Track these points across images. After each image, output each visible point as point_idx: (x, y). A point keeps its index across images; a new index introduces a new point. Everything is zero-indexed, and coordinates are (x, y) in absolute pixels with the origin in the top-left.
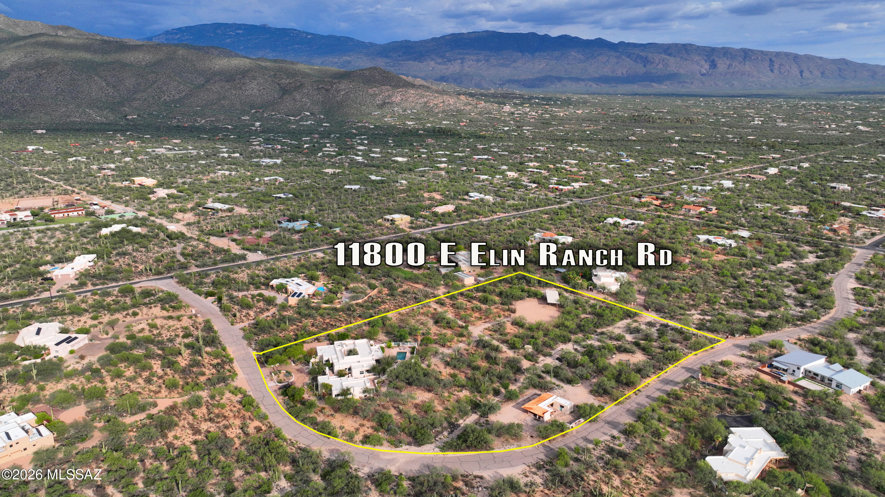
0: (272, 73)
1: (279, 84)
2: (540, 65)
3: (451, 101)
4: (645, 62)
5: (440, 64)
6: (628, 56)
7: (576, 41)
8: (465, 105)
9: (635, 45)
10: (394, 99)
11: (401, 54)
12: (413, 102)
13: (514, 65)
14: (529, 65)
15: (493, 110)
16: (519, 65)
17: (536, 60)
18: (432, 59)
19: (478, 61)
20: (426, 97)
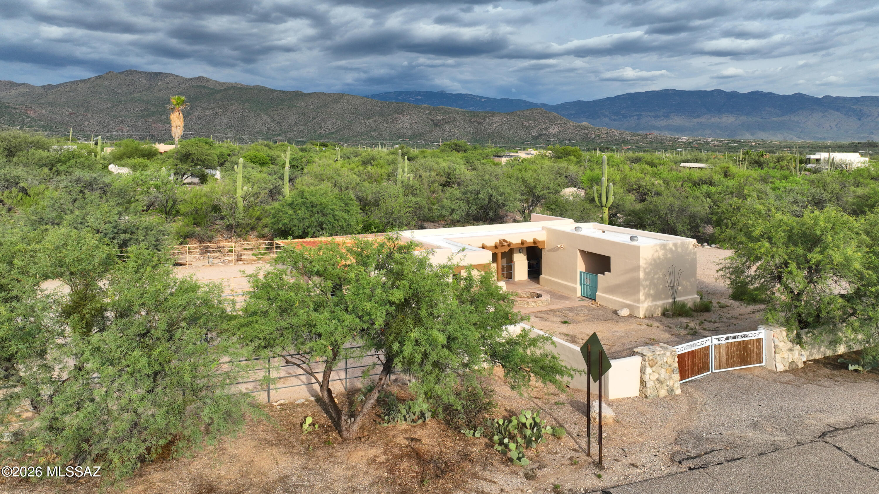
0: (428, 112)
1: (432, 120)
2: (728, 119)
3: (617, 132)
4: (860, 116)
5: (614, 120)
6: (837, 110)
7: (770, 96)
8: (632, 136)
9: (845, 99)
10: (550, 130)
11: (573, 112)
12: (572, 134)
13: (697, 120)
14: (715, 120)
15: (667, 140)
16: (703, 120)
17: (723, 115)
18: (606, 116)
19: (656, 117)
20: (588, 128)
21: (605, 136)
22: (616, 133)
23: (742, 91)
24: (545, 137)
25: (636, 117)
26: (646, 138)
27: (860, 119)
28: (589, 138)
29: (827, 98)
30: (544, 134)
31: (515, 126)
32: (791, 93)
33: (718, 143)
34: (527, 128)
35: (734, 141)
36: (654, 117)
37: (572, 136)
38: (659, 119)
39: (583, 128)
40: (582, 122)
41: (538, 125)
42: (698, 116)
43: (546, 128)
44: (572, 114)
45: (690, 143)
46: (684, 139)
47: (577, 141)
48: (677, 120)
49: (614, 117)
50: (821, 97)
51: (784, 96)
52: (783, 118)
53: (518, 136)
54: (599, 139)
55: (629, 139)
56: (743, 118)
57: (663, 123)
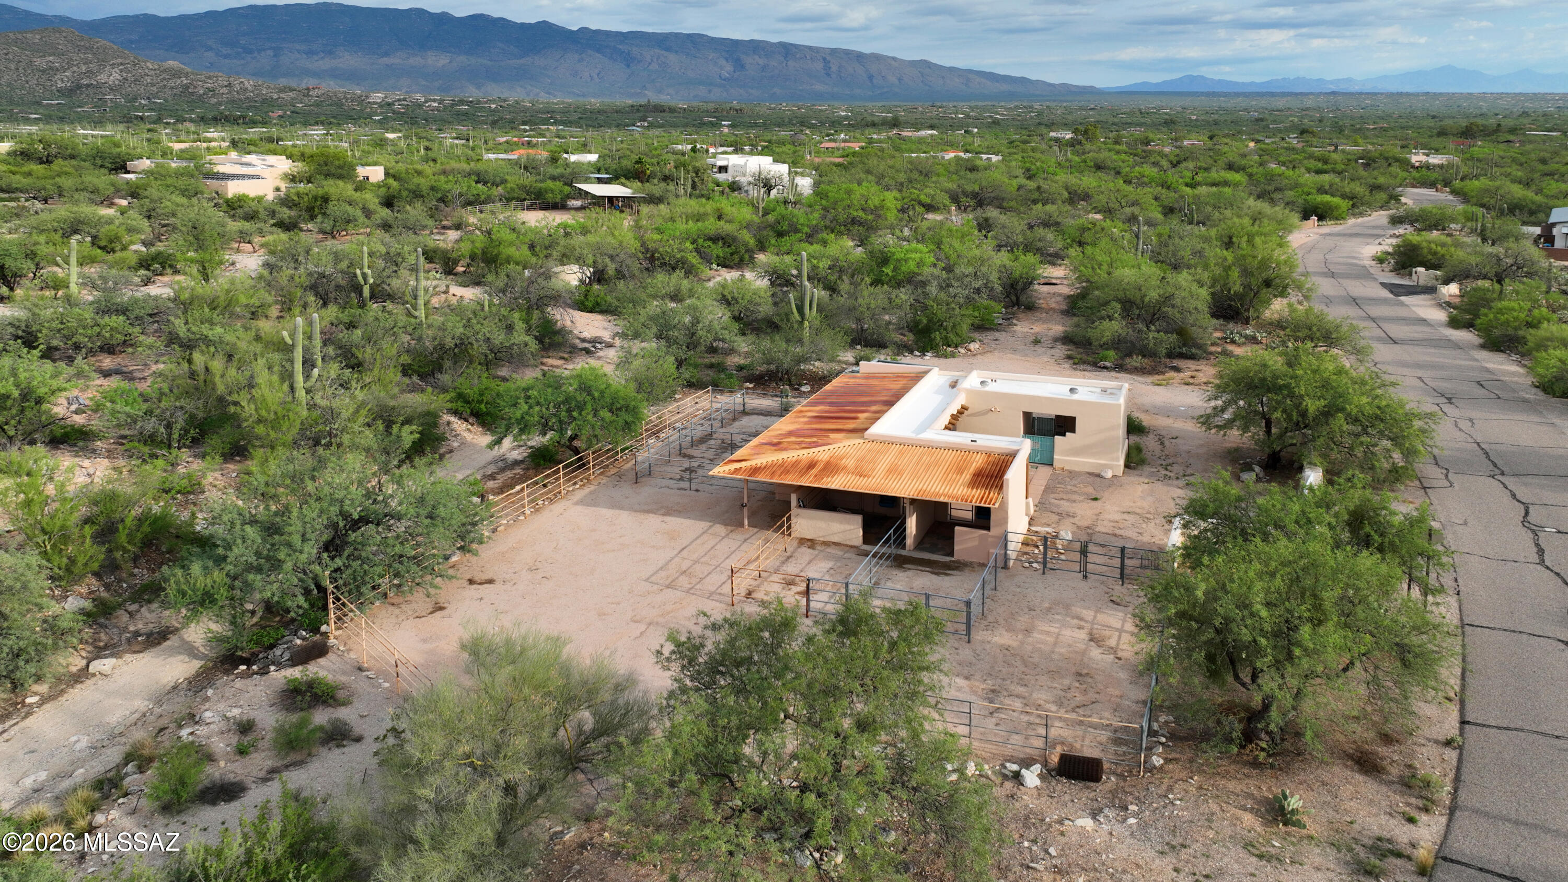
2: (438, 60)
3: (249, 84)
4: (629, 60)
5: (226, 57)
6: (598, 51)
7: (502, 24)
8: (281, 90)
9: (608, 34)
10: (102, 78)
11: (134, 37)
12: (153, 85)
13: (386, 60)
14: (416, 61)
15: (347, 99)
16: (396, 60)
17: (429, 53)
18: (210, 49)
19: (310, 53)
20: (187, 75)
21: (225, 90)
22: (247, 85)
23: (457, 15)
24: (91, 91)
25: (270, 53)
26: (308, 95)
27: (628, 66)
28: (192, 94)
29: (584, 30)
30: (88, 86)
31: (13, 66)
32: (533, 21)
33: (436, 104)
34: (44, 71)
35: (462, 102)
36: (306, 53)
37: (155, 89)
38: (316, 58)
39: (177, 74)
40: (166, 60)
41: (70, 64)
42: (386, 54)
43: (90, 73)
44: (131, 42)
45: (389, 104)
46: (377, 97)
47: (166, 100)
48: (348, 60)
49: (225, 51)
50: (575, 28)
51: (522, 24)
52: (523, 61)
53: (23, 88)
54: (213, 96)
55: (275, 96)
56: (462, 59)
57: (325, 64)
